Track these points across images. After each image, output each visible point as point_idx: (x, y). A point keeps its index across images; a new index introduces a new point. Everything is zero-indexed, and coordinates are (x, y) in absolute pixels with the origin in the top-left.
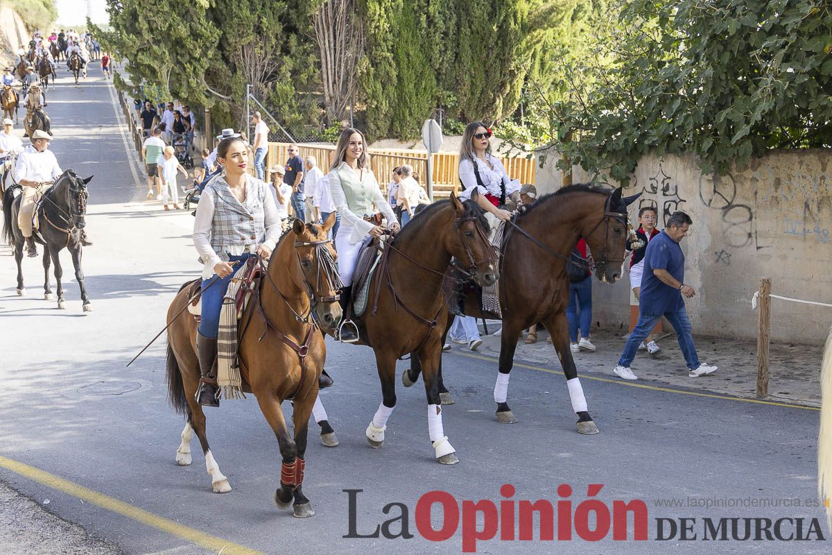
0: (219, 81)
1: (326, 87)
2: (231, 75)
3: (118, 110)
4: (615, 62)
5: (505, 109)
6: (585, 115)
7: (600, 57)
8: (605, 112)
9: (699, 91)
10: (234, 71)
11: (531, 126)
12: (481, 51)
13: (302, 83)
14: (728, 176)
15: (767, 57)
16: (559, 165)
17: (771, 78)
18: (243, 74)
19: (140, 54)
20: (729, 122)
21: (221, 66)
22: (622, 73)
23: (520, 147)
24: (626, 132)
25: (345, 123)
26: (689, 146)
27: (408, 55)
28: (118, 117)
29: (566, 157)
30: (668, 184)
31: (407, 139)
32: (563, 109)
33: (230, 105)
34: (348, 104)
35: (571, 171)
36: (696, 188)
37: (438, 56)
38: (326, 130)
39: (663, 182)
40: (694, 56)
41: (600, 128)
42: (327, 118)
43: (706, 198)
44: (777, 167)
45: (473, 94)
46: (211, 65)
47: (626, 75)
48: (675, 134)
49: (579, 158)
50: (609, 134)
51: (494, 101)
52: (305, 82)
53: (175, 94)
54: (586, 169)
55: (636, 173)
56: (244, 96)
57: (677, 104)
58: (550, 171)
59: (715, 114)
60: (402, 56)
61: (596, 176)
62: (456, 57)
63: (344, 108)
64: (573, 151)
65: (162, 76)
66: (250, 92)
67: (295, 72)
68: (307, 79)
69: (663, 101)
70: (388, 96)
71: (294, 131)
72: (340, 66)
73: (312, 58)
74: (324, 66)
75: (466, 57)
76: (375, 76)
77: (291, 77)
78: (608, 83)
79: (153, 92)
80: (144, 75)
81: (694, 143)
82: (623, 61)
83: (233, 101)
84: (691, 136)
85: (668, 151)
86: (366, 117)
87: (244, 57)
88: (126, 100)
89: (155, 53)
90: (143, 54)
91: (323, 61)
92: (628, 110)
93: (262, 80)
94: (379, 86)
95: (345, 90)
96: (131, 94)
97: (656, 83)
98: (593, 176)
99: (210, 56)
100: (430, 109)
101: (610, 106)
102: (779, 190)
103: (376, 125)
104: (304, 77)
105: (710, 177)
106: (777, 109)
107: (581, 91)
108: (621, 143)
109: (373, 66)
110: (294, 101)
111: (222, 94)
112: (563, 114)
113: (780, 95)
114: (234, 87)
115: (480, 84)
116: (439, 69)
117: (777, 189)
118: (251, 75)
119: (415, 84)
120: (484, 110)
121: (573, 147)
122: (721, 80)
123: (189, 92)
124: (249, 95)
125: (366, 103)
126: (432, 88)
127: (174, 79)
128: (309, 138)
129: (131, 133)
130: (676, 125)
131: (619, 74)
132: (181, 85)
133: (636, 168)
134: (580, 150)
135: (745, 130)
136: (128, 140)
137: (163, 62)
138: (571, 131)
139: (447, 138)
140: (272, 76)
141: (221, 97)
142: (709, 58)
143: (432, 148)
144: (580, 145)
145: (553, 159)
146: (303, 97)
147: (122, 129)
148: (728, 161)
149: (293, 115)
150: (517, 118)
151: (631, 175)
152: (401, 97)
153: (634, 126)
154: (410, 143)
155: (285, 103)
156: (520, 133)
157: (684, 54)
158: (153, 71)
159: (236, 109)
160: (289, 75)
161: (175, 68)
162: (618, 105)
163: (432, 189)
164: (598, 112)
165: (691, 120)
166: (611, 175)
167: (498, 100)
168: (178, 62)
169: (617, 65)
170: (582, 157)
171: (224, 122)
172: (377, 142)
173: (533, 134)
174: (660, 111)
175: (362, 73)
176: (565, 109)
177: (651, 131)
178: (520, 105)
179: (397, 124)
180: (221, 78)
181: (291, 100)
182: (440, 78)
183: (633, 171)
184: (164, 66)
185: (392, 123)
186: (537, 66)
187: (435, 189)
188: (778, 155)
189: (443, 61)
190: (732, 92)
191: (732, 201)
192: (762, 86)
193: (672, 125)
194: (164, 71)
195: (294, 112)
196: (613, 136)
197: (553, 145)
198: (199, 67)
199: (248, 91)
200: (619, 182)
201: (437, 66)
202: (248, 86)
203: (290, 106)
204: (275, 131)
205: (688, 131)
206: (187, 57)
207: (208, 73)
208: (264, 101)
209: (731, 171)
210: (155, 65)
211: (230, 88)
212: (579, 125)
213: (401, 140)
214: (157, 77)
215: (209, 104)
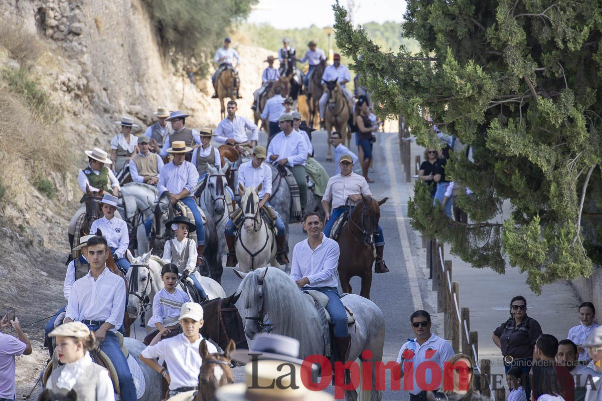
3: (423, 297)
19: (495, 123)
65: (561, 195)
79: (530, 241)
80: (506, 191)
88: (449, 264)
89: (544, 121)
90: (505, 125)
96: (462, 250)
127: (599, 205)
137: (567, 151)
158: (536, 179)
184: (570, 164)
194: (570, 178)
210: (543, 159)
214: (546, 199)
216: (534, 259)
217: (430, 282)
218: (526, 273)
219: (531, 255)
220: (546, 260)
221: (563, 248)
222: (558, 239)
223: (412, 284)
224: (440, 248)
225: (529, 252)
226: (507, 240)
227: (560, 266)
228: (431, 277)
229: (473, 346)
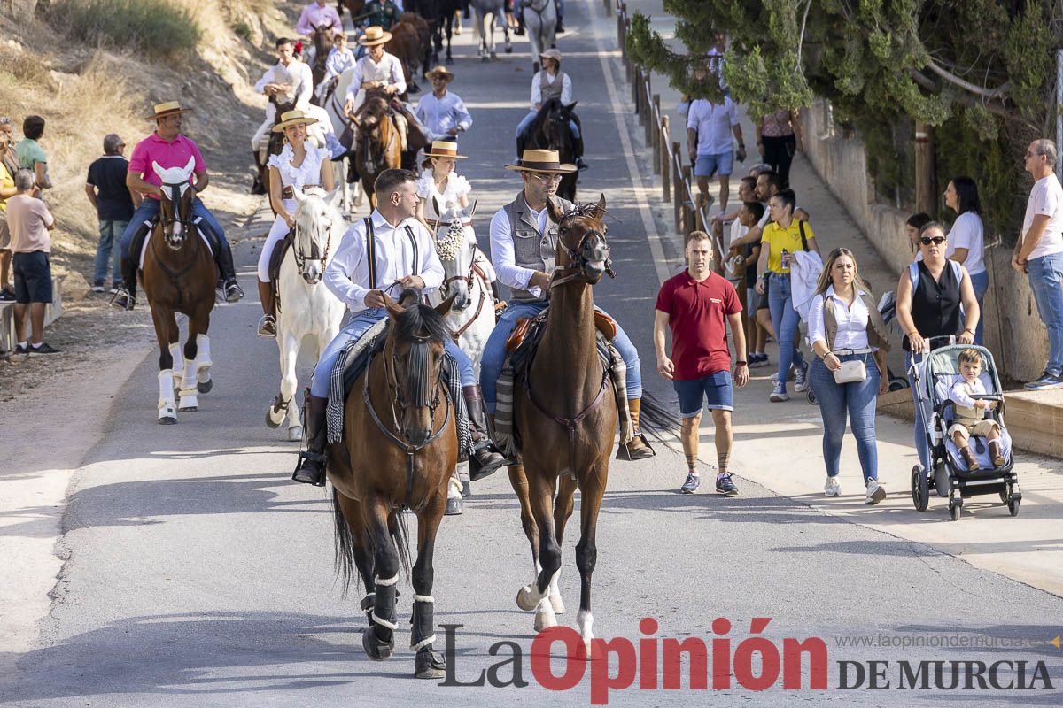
2: (1004, 18)
3: (630, 132)
10: (1018, 7)
28: (629, 154)
33: (998, 117)
53: (823, 83)
65: (781, 25)
79: (750, 72)
80: (725, 22)
83: (1011, 104)
88: (657, 100)
96: (679, 81)
111: (974, 82)
114: (1015, 59)
123: (867, 77)
127: (820, 33)
129: (672, 206)
132: (841, 52)
136: (660, 229)
141: (968, 92)
147: (640, 192)
171: (980, 170)
180: (972, 29)
194: (790, 8)
211: (1001, 62)
214: (765, 29)
215: (929, 113)
216: (755, 90)
217: (637, 118)
218: (746, 104)
219: (752, 86)
220: (767, 91)
221: (784, 78)
222: (779, 69)
223: (617, 119)
224: (647, 83)
225: (750, 84)
226: (726, 72)
227: (781, 97)
228: (637, 112)
229: (686, 180)
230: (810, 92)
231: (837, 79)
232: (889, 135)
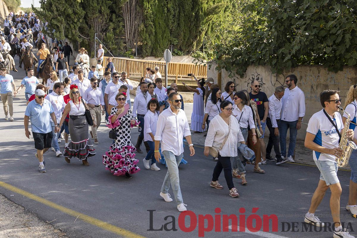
0: (84, 31)
1: (127, 35)
2: (89, 29)
4: (239, 29)
5: (197, 46)
6: (227, 49)
7: (234, 27)
8: (235, 48)
9: (271, 41)
10: (90, 28)
11: (207, 53)
12: (188, 22)
13: (117, 33)
14: (282, 75)
15: (298, 28)
16: (216, 69)
17: (299, 36)
18: (94, 29)
20: (283, 53)
21: (85, 26)
22: (242, 33)
23: (201, 61)
24: (243, 56)
25: (134, 50)
26: (267, 63)
27: (159, 24)
29: (219, 65)
30: (259, 77)
31: (158, 57)
32: (218, 47)
33: (88, 41)
34: (135, 42)
35: (221, 71)
36: (269, 79)
37: (171, 24)
38: (126, 52)
39: (257, 76)
40: (270, 27)
41: (233, 54)
42: (127, 48)
43: (273, 83)
44: (301, 72)
45: (184, 40)
46: (81, 25)
47: (244, 34)
48: (262, 57)
49: (224, 66)
50: (236, 57)
51: (193, 43)
52: (118, 33)
53: (67, 36)
54: (227, 70)
55: (246, 73)
56: (94, 38)
57: (263, 46)
58: (213, 70)
59: (278, 50)
60: (157, 24)
61: (231, 73)
62: (178, 25)
63: (134, 44)
64: (222, 63)
65: (61, 29)
66: (96, 37)
67: (114, 29)
68: (119, 32)
69: (258, 44)
70: (151, 40)
71: (114, 52)
72: (132, 27)
73: (121, 24)
74: (126, 27)
75: (182, 25)
76: (146, 31)
77: (113, 31)
78: (236, 37)
79: (57, 35)
80: (54, 28)
81: (269, 61)
82: (242, 28)
83: (90, 40)
84: (268, 58)
85: (259, 64)
86: (142, 48)
87: (94, 22)
88: (47, 38)
89: (59, 20)
90: (54, 20)
91: (126, 25)
92: (244, 48)
93: (101, 32)
94: (147, 35)
95: (134, 37)
96: (49, 36)
97: (255, 37)
98: (230, 73)
99: (81, 22)
100: (167, 45)
101: (237, 46)
102: (302, 81)
103: (146, 51)
104: (118, 31)
105: (275, 75)
106: (301, 49)
107: (226, 40)
108: (241, 61)
109: (145, 27)
110: (113, 41)
112: (219, 49)
113: (302, 43)
114: (90, 34)
115: (187, 36)
116: (171, 29)
117: (301, 80)
118: (97, 30)
119: (162, 35)
120: (189, 46)
121: (222, 62)
122: (280, 37)
123: (72, 36)
124: (96, 38)
125: (142, 42)
126: (168, 37)
127: (66, 30)
128: (120, 55)
130: (262, 54)
131: (241, 34)
132: (69, 33)
133: (247, 71)
134: (225, 62)
135: (288, 57)
137: (62, 24)
138: (222, 55)
139: (174, 57)
140: (105, 30)
141: (84, 38)
142: (275, 28)
143: (167, 61)
144: (225, 60)
145: (214, 66)
146: (117, 39)
148: (282, 69)
149: (113, 46)
150: (201, 50)
151: (244, 73)
152: (156, 40)
153: (246, 54)
154: (159, 58)
155: (110, 41)
156: (203, 55)
157: (266, 26)
158: (58, 27)
159: (91, 43)
160: (112, 30)
161: (67, 26)
162: (240, 46)
163: (167, 76)
164: (232, 48)
165: (268, 52)
166: (237, 73)
167: (194, 42)
168: (68, 24)
169: (240, 30)
170: (225, 65)
172: (146, 57)
173: (208, 56)
174: (257, 48)
175: (141, 30)
176: (219, 46)
177: (252, 56)
178: (203, 45)
179: (154, 51)
180: (85, 30)
181: (112, 40)
182: (172, 33)
183: (245, 71)
184: (62, 25)
185: (152, 51)
186: (210, 29)
187: (168, 77)
188: (301, 67)
189: (173, 26)
190: (284, 42)
191: (283, 85)
192: (296, 39)
193: (261, 54)
194: (62, 27)
195: (114, 45)
196: (238, 58)
197: (214, 61)
198: (76, 26)
199: (96, 36)
200: (240, 76)
201: (171, 28)
202: (96, 34)
203: (112, 43)
204: (106, 52)
205: (267, 57)
206: (72, 22)
207: (80, 28)
208: (102, 40)
209: (283, 73)
210: (59, 24)
211: (88, 35)
212: (225, 53)
213: (156, 57)
214: (59, 29)
215: (80, 41)
230: (65, 37)
231: (68, 36)
232: (75, 43)
